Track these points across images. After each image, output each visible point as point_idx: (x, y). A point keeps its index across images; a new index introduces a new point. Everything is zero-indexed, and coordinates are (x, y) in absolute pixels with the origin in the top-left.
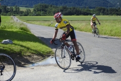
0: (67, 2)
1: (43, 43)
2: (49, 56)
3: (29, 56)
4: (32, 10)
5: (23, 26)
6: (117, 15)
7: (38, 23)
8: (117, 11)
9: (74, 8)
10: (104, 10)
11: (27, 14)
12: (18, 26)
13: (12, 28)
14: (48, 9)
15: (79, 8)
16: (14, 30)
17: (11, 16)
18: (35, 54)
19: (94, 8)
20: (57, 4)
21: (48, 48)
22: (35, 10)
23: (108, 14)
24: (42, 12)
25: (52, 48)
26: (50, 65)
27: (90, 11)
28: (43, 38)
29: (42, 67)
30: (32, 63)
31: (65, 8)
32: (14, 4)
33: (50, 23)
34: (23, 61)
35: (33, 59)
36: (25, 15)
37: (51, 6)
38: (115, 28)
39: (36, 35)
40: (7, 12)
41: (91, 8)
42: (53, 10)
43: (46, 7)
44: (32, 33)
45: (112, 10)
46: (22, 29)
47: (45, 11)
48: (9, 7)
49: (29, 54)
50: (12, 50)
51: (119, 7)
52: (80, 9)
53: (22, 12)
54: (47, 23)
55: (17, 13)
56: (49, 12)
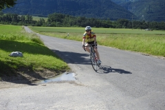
0: (85, 13)
1: (58, 57)
2: (63, 72)
3: (42, 71)
4: (46, 19)
5: (35, 37)
6: (142, 28)
7: (53, 34)
8: (142, 24)
9: (94, 20)
10: (127, 22)
11: (40, 24)
12: (30, 37)
13: (22, 38)
14: (64, 20)
15: (99, 19)
16: (26, 41)
17: (23, 26)
18: (47, 68)
19: (116, 20)
20: (74, 15)
21: (62, 62)
22: (49, 20)
23: (131, 28)
24: (57, 23)
25: (67, 63)
26: (64, 82)
27: (111, 23)
28: (57, 51)
29: (55, 84)
30: (44, 79)
31: (83, 19)
32: (26, 13)
33: (66, 35)
34: (34, 76)
35: (46, 74)
36: (39, 25)
37: (68, 16)
38: (139, 42)
39: (50, 48)
40: (18, 21)
41: (112, 20)
42: (70, 20)
43: (62, 17)
44: (46, 46)
45: (135, 23)
46: (34, 40)
47: (61, 22)
48: (20, 16)
49: (42, 69)
50: (22, 64)
51: (144, 19)
52: (100, 21)
53: (35, 22)
54: (62, 35)
55: (29, 22)
56: (66, 23)
